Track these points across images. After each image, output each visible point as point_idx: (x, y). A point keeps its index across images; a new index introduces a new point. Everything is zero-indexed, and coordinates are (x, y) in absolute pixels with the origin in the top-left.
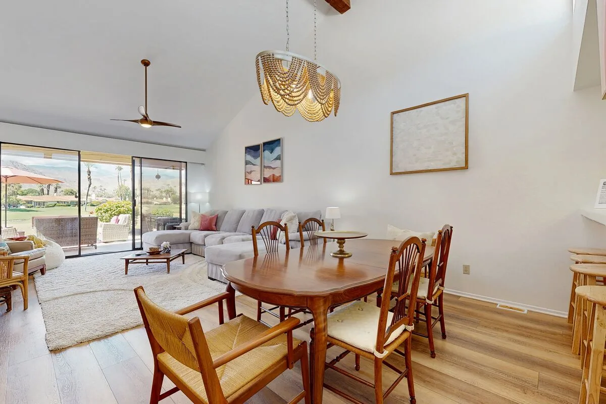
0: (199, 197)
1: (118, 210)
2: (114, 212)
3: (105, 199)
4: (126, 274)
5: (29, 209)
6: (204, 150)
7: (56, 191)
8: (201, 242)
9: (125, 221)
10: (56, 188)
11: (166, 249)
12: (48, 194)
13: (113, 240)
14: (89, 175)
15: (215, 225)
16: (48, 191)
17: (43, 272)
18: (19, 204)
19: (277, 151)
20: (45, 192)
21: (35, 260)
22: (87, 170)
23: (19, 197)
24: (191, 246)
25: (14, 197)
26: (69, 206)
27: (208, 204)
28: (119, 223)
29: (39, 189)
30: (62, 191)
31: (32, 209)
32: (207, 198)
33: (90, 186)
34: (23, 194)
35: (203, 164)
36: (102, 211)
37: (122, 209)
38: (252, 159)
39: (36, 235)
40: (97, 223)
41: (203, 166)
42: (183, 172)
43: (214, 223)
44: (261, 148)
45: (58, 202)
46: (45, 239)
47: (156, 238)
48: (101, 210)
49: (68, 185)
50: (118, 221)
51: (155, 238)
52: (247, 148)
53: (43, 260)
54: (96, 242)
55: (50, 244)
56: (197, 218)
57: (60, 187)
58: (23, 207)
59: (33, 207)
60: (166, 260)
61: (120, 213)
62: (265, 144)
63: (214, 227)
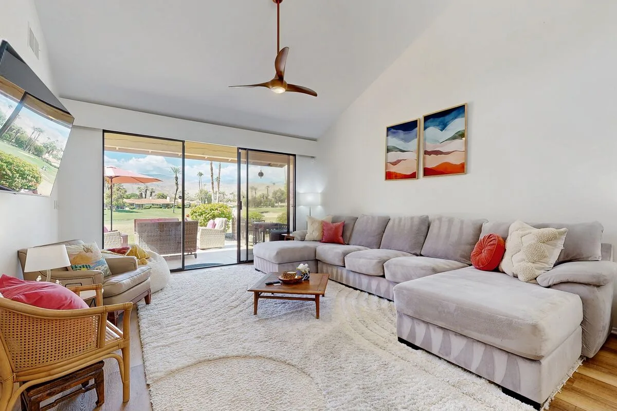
0: (310, 198)
1: (212, 213)
2: (208, 215)
3: (189, 202)
4: (255, 313)
5: (131, 210)
6: (315, 140)
7: (151, 195)
8: (337, 262)
9: (221, 226)
10: (151, 193)
11: (304, 275)
12: (145, 198)
13: (210, 247)
14: (177, 180)
15: (342, 236)
16: (146, 195)
17: (147, 301)
18: (125, 206)
19: (456, 125)
20: (144, 196)
21: (139, 285)
22: (175, 176)
23: (125, 200)
24: (317, 265)
25: (121, 200)
26: (161, 208)
27: (319, 206)
28: (216, 228)
29: (138, 193)
30: (156, 195)
31: (134, 210)
32: (319, 199)
33: (177, 190)
34: (128, 198)
35: (313, 157)
36: (197, 214)
37: (216, 212)
38: (402, 142)
39: (138, 245)
40: (197, 228)
41: (313, 160)
42: (292, 166)
43: (340, 233)
44: (421, 124)
45: (153, 204)
46: (149, 250)
47: (278, 253)
48: (196, 212)
49: (160, 189)
50: (214, 225)
51: (275, 254)
52: (389, 129)
53: (149, 284)
54: (195, 250)
55: (154, 257)
56: (317, 225)
57: (154, 192)
58: (127, 209)
59: (134, 208)
60: (314, 297)
61: (214, 217)
62: (426, 118)
63: (341, 238)
